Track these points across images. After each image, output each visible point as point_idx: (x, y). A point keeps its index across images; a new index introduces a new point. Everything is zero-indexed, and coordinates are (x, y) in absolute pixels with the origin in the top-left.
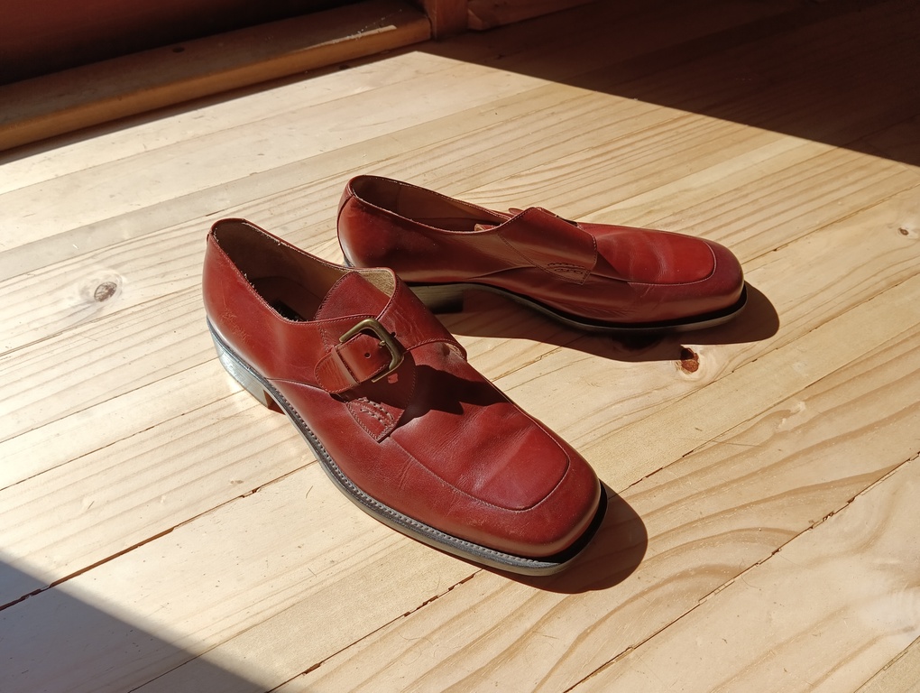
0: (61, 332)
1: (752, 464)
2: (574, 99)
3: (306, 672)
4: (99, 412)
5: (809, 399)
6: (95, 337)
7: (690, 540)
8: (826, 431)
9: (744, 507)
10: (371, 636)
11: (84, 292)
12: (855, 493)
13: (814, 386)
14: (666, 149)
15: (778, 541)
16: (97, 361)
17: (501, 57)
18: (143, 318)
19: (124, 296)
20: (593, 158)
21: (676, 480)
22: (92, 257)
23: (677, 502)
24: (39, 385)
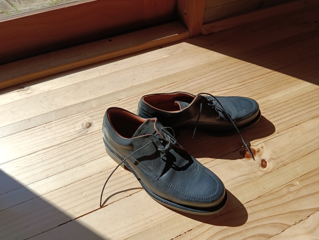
0: (76, 138)
1: (279, 202)
2: (235, 63)
4: (87, 165)
5: (301, 180)
6: (85, 140)
7: (257, 225)
8: (304, 192)
9: (275, 216)
11: (82, 125)
12: (310, 214)
13: (303, 176)
14: (264, 84)
15: (284, 227)
16: (86, 148)
17: (212, 45)
18: (99, 135)
19: (94, 127)
20: (239, 86)
21: (255, 205)
22: (85, 113)
23: (255, 212)
24: (70, 155)
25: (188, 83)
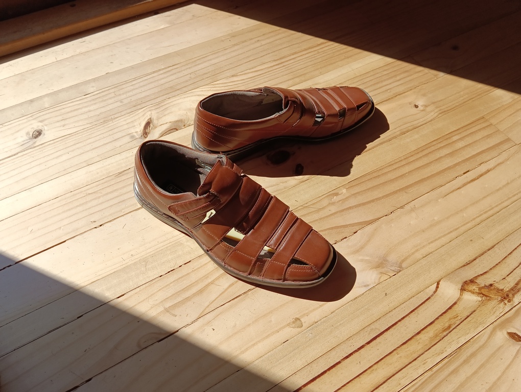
0: (18, 153)
1: (317, 216)
2: (271, 32)
3: (118, 298)
4: (35, 190)
5: (349, 188)
6: (32, 156)
11: (28, 133)
13: (352, 182)
16: (34, 167)
18: (54, 147)
19: (45, 136)
20: (274, 66)
22: (31, 116)
24: (8, 178)
25: (196, 65)
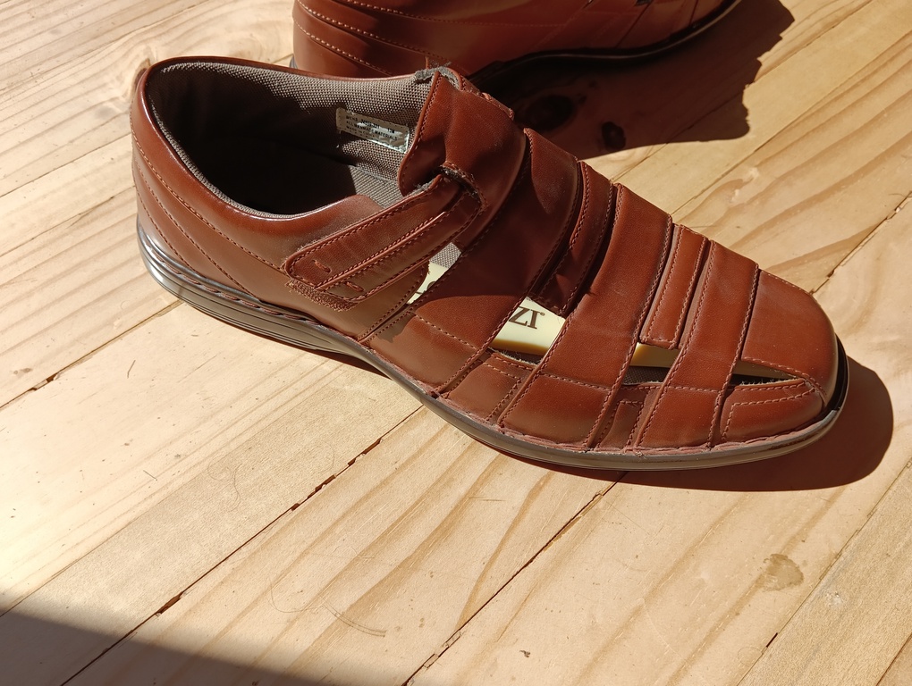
3: (161, 611)
5: (761, 163)
8: (787, 198)
10: (250, 546)
12: (834, 265)
13: (764, 148)
